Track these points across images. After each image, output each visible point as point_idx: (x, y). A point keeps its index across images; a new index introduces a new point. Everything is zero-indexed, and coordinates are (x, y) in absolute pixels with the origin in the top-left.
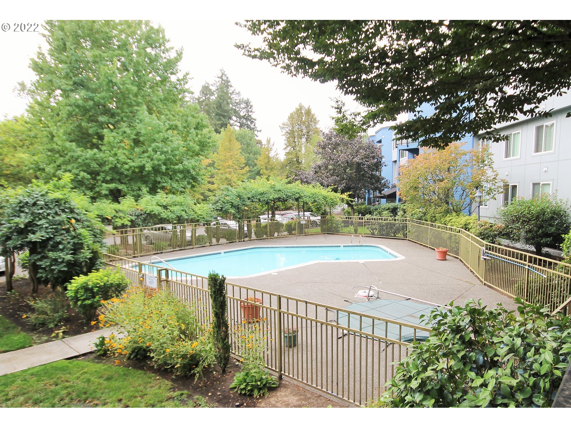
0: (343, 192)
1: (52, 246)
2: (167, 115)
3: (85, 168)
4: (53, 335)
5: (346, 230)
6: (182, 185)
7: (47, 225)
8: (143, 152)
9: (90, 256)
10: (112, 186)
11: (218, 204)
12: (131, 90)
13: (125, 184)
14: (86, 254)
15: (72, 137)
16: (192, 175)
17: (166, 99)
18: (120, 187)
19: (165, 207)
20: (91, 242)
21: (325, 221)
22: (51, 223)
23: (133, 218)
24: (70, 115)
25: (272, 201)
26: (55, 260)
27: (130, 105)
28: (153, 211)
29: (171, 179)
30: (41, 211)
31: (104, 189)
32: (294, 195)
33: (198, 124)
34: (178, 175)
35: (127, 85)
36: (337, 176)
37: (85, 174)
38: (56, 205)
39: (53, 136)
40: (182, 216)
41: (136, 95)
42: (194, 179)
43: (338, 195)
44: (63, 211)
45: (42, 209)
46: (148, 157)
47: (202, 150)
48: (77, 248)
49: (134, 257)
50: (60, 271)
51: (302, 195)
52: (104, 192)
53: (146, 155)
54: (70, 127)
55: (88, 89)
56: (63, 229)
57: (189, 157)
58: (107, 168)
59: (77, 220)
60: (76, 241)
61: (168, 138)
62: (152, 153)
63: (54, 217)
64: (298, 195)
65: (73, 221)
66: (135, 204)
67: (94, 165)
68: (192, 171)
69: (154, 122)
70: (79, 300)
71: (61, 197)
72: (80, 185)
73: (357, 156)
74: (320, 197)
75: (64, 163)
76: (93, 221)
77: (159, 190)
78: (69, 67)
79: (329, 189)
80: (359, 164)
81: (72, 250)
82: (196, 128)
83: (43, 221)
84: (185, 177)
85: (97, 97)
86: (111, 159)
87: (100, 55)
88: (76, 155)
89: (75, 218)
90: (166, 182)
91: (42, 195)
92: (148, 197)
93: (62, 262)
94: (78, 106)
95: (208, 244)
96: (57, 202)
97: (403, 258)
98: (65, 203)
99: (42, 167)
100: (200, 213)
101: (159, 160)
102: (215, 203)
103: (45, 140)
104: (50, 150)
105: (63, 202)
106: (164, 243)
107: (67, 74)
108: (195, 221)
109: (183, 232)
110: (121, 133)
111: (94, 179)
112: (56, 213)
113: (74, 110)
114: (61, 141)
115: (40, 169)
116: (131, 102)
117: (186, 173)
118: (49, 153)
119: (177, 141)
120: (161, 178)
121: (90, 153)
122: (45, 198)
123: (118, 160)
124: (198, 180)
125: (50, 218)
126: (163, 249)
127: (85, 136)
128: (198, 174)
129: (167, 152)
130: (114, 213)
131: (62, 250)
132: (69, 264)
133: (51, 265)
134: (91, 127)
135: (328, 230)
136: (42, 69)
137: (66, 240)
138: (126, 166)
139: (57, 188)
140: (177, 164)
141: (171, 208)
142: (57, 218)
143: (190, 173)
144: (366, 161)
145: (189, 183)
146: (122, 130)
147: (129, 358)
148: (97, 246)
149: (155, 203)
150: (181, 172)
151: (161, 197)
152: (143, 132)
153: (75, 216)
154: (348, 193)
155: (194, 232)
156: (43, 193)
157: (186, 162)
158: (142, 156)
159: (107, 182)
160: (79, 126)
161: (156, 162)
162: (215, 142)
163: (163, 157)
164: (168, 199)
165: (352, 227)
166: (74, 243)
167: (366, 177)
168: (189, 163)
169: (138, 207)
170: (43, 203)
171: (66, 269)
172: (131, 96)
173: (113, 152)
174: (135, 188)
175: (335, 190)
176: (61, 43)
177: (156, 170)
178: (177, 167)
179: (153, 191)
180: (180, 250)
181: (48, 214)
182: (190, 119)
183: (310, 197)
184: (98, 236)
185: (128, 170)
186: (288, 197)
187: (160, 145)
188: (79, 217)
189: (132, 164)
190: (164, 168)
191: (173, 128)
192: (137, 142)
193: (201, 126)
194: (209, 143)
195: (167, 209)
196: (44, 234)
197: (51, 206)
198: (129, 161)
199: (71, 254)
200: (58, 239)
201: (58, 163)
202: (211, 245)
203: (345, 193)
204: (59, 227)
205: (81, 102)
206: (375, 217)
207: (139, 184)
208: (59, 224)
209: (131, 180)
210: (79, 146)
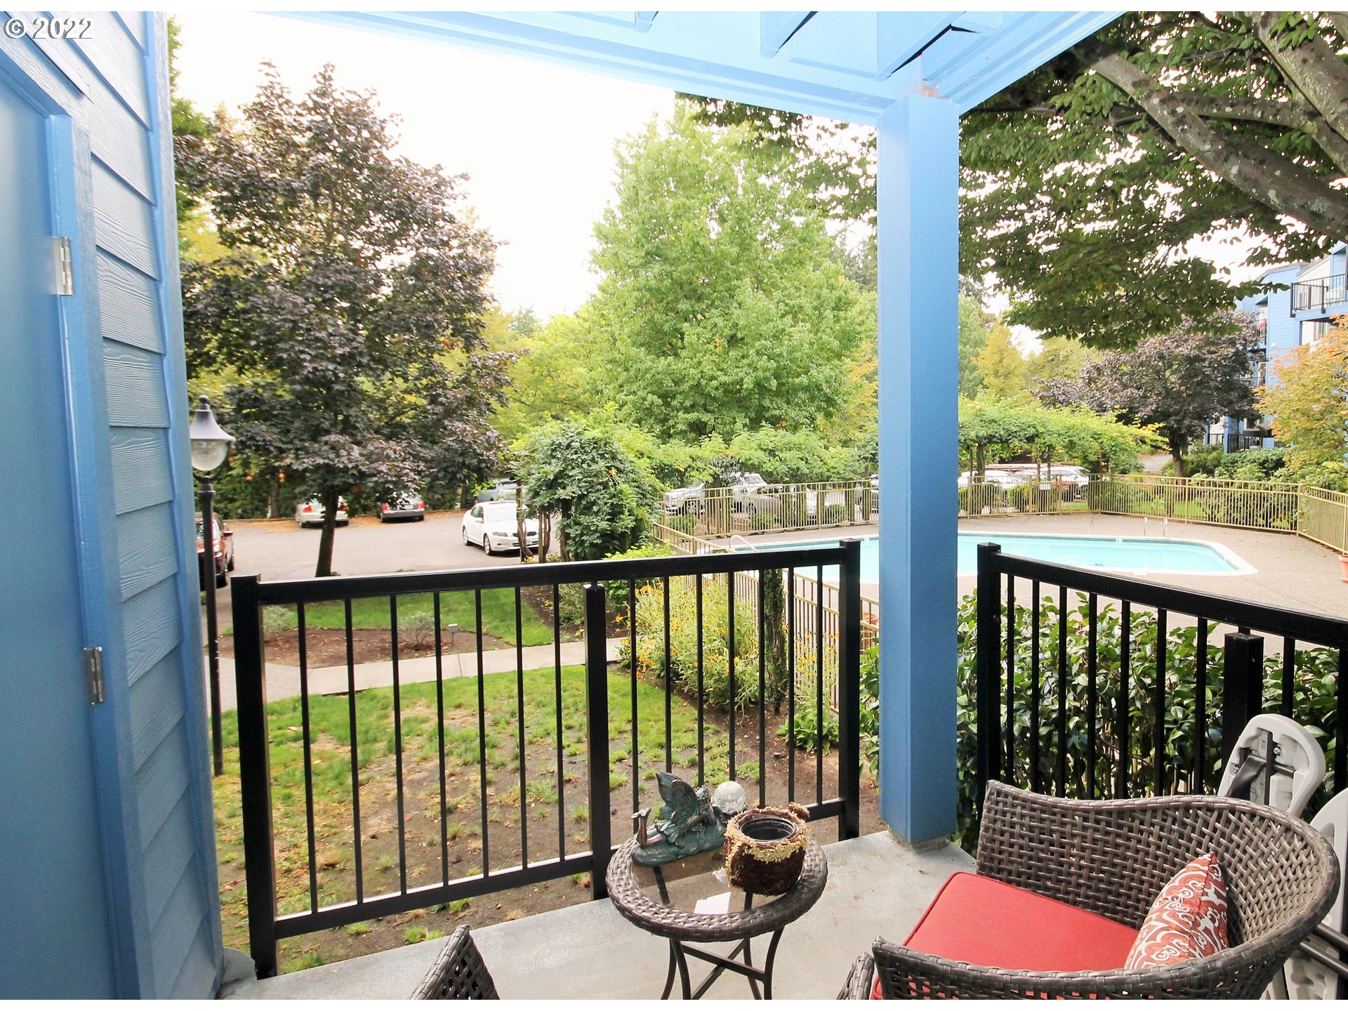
0: (1144, 423)
1: (585, 508)
2: (786, 288)
3: (655, 388)
4: (578, 634)
5: (1145, 506)
6: (805, 413)
7: (580, 477)
8: (743, 357)
9: (632, 525)
10: (693, 416)
11: (869, 448)
12: (729, 253)
13: (712, 412)
14: (627, 522)
15: (641, 339)
16: (825, 394)
17: (785, 260)
18: (706, 417)
19: (772, 453)
20: (634, 504)
21: (1097, 485)
22: (587, 474)
23: (717, 470)
24: (639, 304)
25: (974, 442)
26: (588, 527)
27: (727, 279)
28: (750, 459)
29: (788, 403)
30: (575, 457)
31: (682, 420)
32: (1025, 430)
33: (840, 299)
34: (800, 394)
35: (722, 247)
36: (1138, 388)
37: (655, 397)
38: (594, 448)
39: (615, 340)
40: (798, 469)
41: (736, 262)
42: (830, 401)
43: (1133, 429)
44: (602, 456)
45: (576, 453)
46: (749, 365)
47: (846, 347)
48: (615, 513)
49: (719, 537)
50: (592, 545)
51: (1041, 430)
52: (680, 427)
53: (746, 361)
54: (639, 323)
55: (666, 260)
56: (600, 484)
57: (821, 362)
58: (685, 387)
59: (619, 471)
60: (615, 501)
61: (784, 330)
62: (756, 358)
63: (589, 466)
64: (1032, 431)
65: (613, 471)
66: (723, 446)
67: (668, 383)
68: (824, 386)
69: (760, 304)
70: (612, 588)
71: (600, 435)
72: (647, 415)
73: (1186, 341)
74: (1083, 435)
75: (628, 381)
76: (643, 473)
77: (764, 423)
78: (641, 229)
79: (1111, 416)
80: (1191, 360)
81: (609, 514)
82: (837, 308)
83: (576, 471)
84: (812, 399)
85: (679, 272)
86: (692, 371)
87: (684, 204)
88: (643, 367)
89: (617, 469)
90: (779, 408)
91: (579, 434)
92: (745, 434)
93: (596, 531)
94: (650, 290)
95: (847, 522)
96: (595, 443)
97: (1255, 571)
98: (605, 445)
99: (599, 388)
100: (832, 464)
101: (766, 370)
102: (864, 446)
103: (606, 345)
104: (610, 362)
105: (603, 442)
106: (768, 517)
107: (638, 241)
108: (822, 481)
109: (802, 498)
110: (709, 328)
111: (667, 404)
112: (593, 460)
113: (644, 296)
114: (625, 348)
115: (597, 392)
116: (728, 274)
117: (813, 390)
118: (609, 366)
119: (800, 333)
120: (771, 401)
121: (663, 363)
122: (582, 437)
123: (702, 372)
124: (836, 403)
125: (585, 466)
126: (764, 526)
127: (660, 336)
128: (836, 392)
129: (780, 355)
130: (690, 462)
131: (597, 514)
132: (604, 535)
133: (582, 535)
134: (667, 321)
135: (1104, 506)
136: (606, 237)
137: (603, 500)
138: (714, 383)
139: (598, 422)
140: (799, 375)
141: (781, 455)
142: (594, 467)
143: (822, 390)
144: (1210, 352)
145: (819, 409)
146: (712, 321)
147: (659, 676)
148: (643, 512)
149: (755, 446)
150: (806, 389)
151: (767, 434)
152: (742, 323)
153: (618, 464)
154: (1157, 425)
155: (821, 499)
156: (580, 430)
157: (813, 372)
158: (741, 365)
159: (687, 411)
160: (651, 320)
161: (760, 374)
162: (871, 330)
163: (773, 364)
164: (777, 439)
165: (1162, 501)
166: (612, 504)
167: (1209, 388)
168: (820, 374)
169: (728, 452)
170: (578, 444)
171: (599, 542)
172: (728, 263)
173: (696, 360)
174: (728, 420)
175: (1126, 419)
176: (632, 194)
177: (760, 387)
178: (797, 381)
179: (754, 425)
180: (796, 530)
181: (583, 462)
182: (825, 291)
183: (1060, 435)
184: (648, 496)
185: (717, 389)
186: (1011, 434)
187: (768, 344)
188: (621, 467)
189: (723, 379)
190: (774, 383)
191: (795, 313)
192: (733, 341)
193: (845, 303)
194: (859, 333)
195: (775, 456)
196: (575, 489)
197: (587, 449)
198: (719, 373)
199: (608, 520)
200: (592, 497)
201: (620, 382)
202: (852, 525)
203: (1150, 426)
204: (595, 479)
205: (653, 283)
206: (1215, 480)
207: (734, 413)
208: (595, 476)
209: (723, 405)
210: (649, 352)
